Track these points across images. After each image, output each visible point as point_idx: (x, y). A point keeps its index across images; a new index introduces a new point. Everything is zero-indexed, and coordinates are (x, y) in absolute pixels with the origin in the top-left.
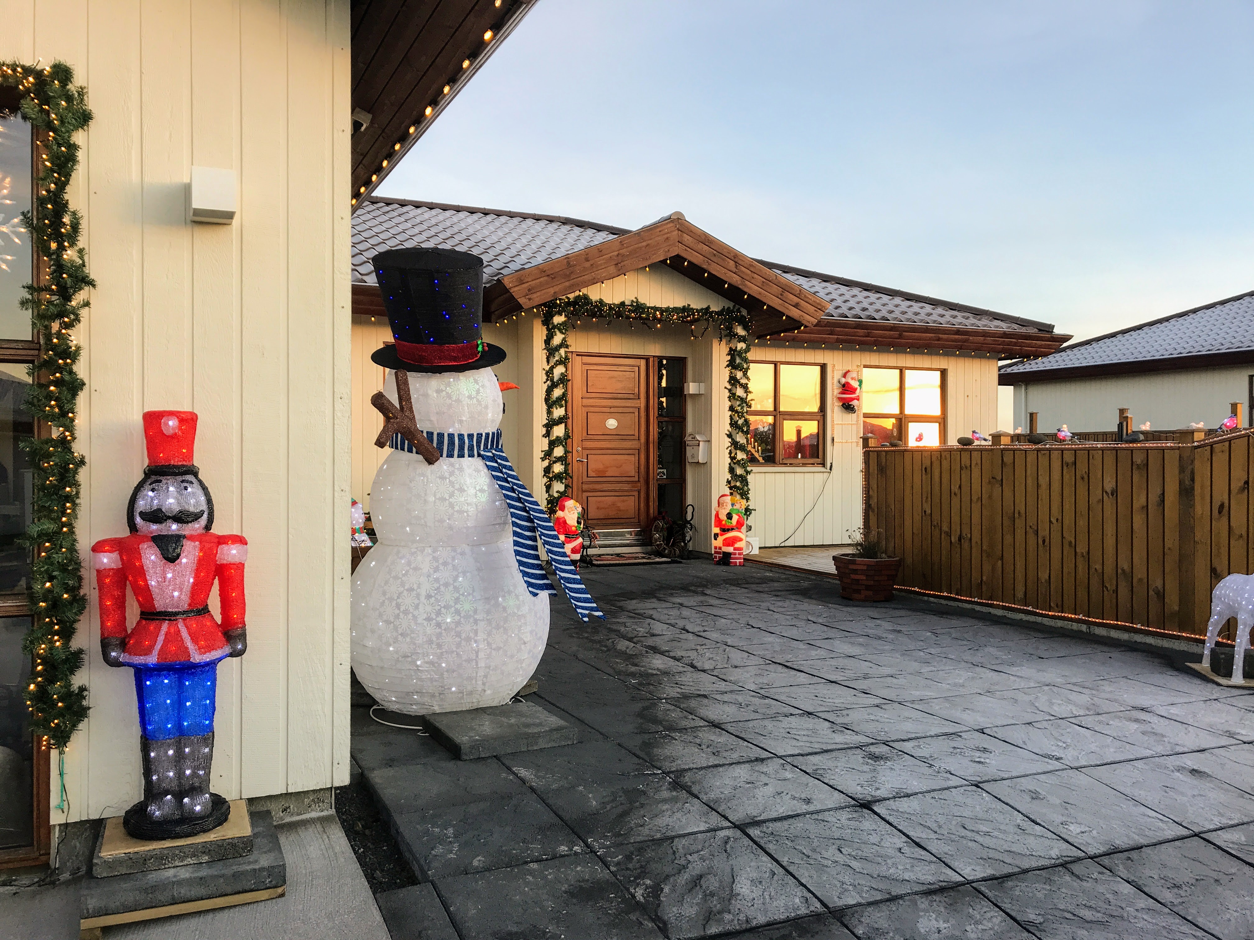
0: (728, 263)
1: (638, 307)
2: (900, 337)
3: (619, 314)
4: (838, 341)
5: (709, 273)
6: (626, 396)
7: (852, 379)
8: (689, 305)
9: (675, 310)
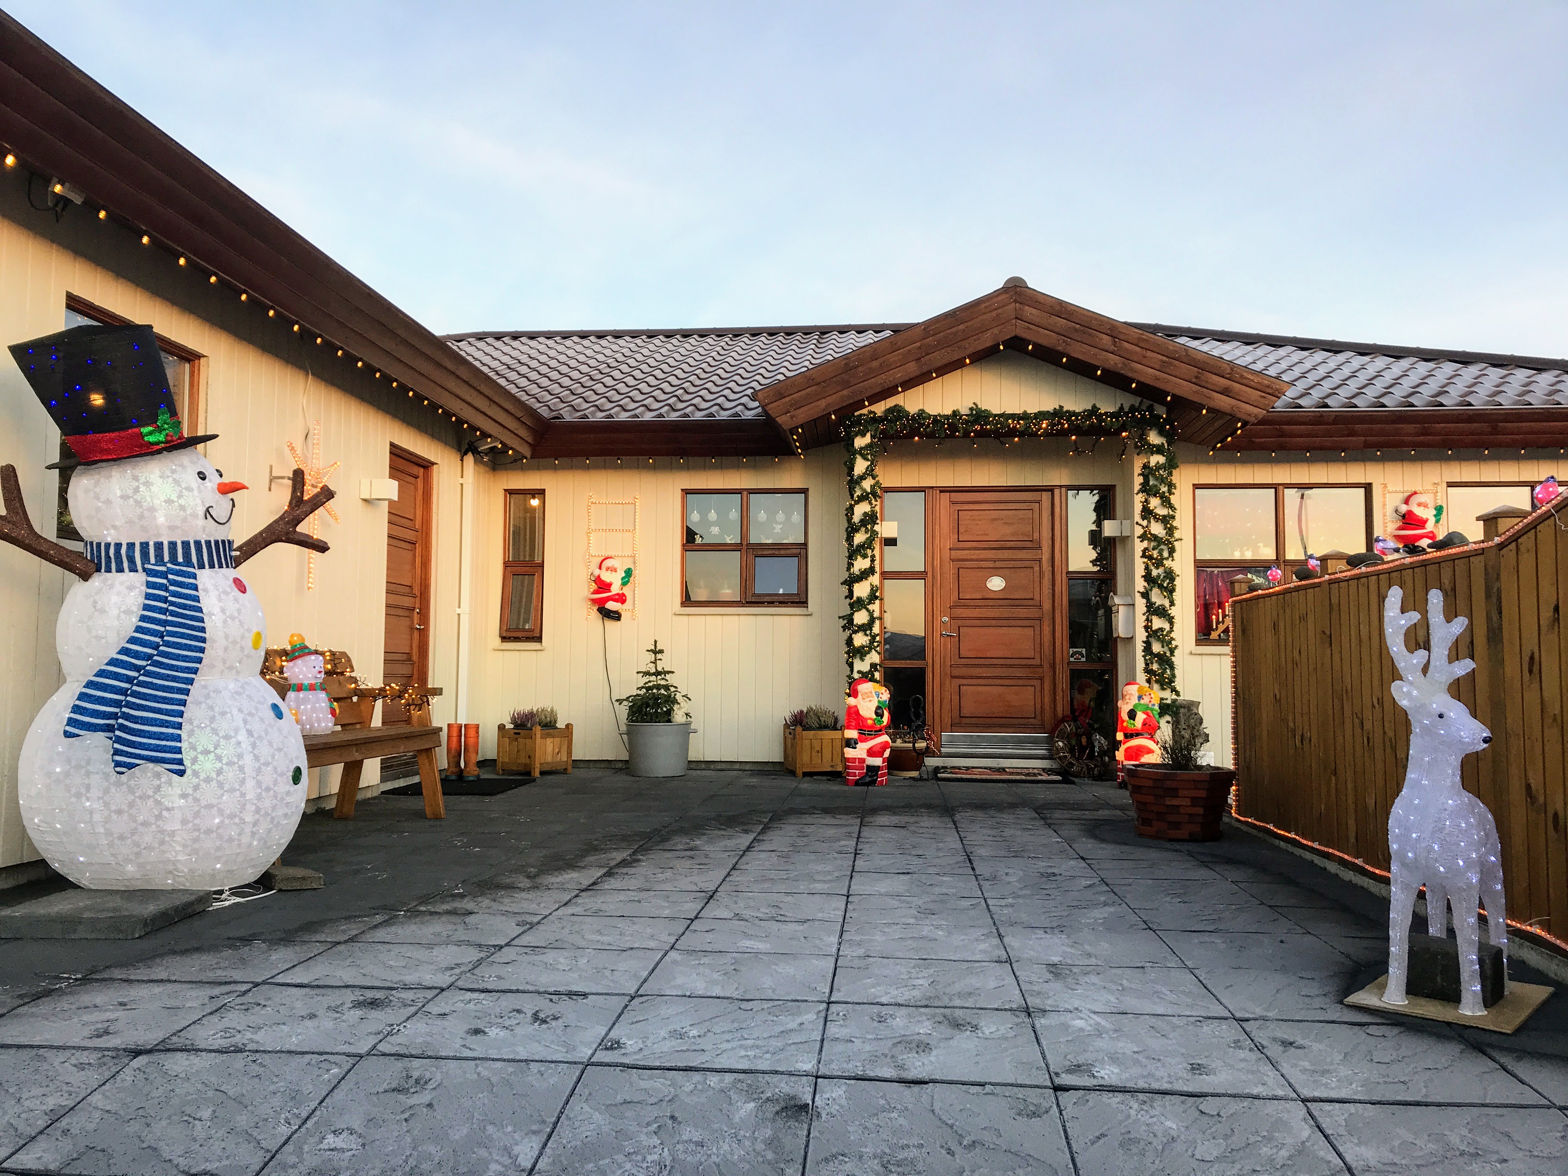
0: (1101, 339)
1: (979, 415)
2: (1495, 431)
3: (953, 427)
4: (1367, 445)
5: (1068, 357)
6: (1020, 544)
7: (1419, 505)
8: (1061, 407)
9: (1041, 415)
